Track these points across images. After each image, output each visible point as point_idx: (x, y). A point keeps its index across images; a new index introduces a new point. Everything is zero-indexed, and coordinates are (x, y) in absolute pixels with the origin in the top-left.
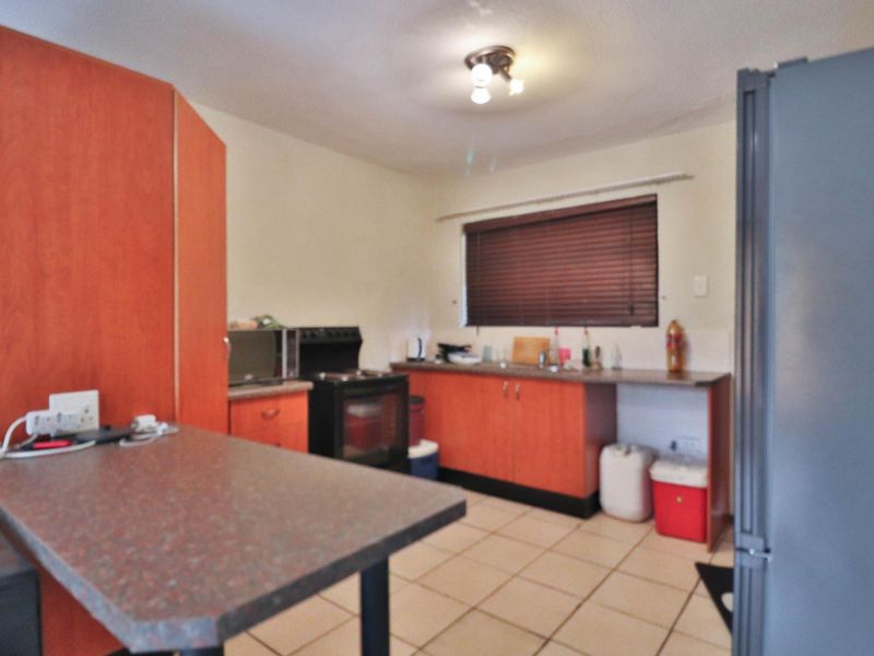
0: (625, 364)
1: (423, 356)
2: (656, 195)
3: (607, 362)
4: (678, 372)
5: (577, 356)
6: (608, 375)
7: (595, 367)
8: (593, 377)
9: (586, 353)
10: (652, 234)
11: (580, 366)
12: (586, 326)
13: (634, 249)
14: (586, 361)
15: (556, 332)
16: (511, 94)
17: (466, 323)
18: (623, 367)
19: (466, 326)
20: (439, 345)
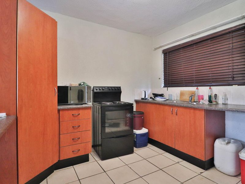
0: (229, 102)
1: (146, 98)
3: (220, 101)
5: (206, 98)
6: (220, 107)
7: (214, 103)
8: (213, 108)
9: (210, 97)
11: (207, 103)
12: (210, 86)
14: (210, 101)
15: (197, 89)
17: (163, 86)
18: (229, 103)
19: (164, 87)
20: (153, 94)
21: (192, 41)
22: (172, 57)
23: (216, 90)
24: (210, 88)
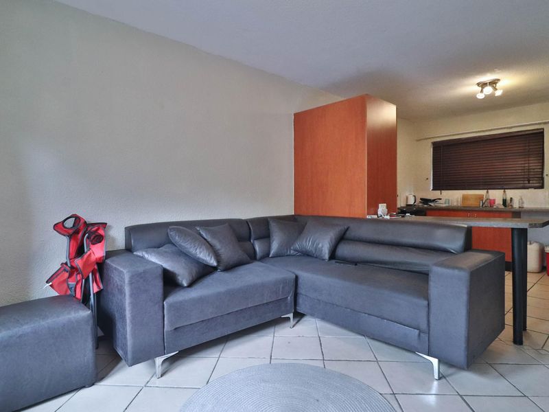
2: (543, 129)
3: (516, 205)
5: (499, 202)
7: (510, 207)
8: (508, 209)
9: (504, 201)
10: (541, 146)
13: (530, 153)
14: (505, 205)
15: (487, 192)
16: (496, 95)
17: (432, 188)
18: (524, 206)
20: (421, 199)
22: (447, 152)
24: (504, 192)
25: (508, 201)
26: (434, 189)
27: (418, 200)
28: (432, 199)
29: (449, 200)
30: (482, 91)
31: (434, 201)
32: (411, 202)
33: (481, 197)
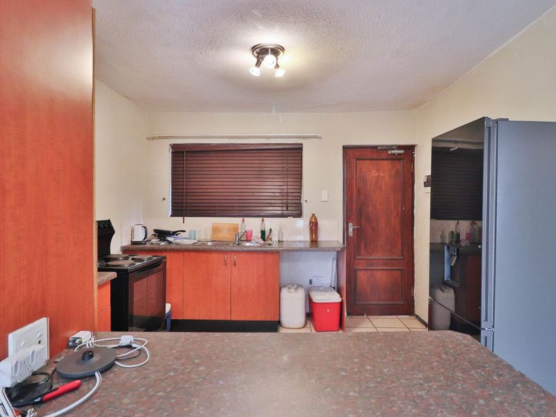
0: (285, 238)
2: (302, 144)
3: (275, 238)
4: (314, 242)
5: (257, 234)
6: (275, 246)
9: (263, 233)
10: (299, 165)
11: (260, 240)
12: (263, 217)
13: (289, 173)
14: (264, 238)
15: (243, 221)
17: (170, 214)
18: (284, 240)
19: (171, 216)
20: (155, 231)
21: (227, 145)
22: (192, 162)
23: (270, 223)
24: (263, 220)
25: (267, 233)
26: (174, 215)
27: (151, 232)
28: (172, 230)
29: (195, 232)
30: (258, 64)
31: (174, 233)
32: (139, 237)
33: (235, 229)
